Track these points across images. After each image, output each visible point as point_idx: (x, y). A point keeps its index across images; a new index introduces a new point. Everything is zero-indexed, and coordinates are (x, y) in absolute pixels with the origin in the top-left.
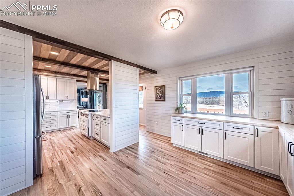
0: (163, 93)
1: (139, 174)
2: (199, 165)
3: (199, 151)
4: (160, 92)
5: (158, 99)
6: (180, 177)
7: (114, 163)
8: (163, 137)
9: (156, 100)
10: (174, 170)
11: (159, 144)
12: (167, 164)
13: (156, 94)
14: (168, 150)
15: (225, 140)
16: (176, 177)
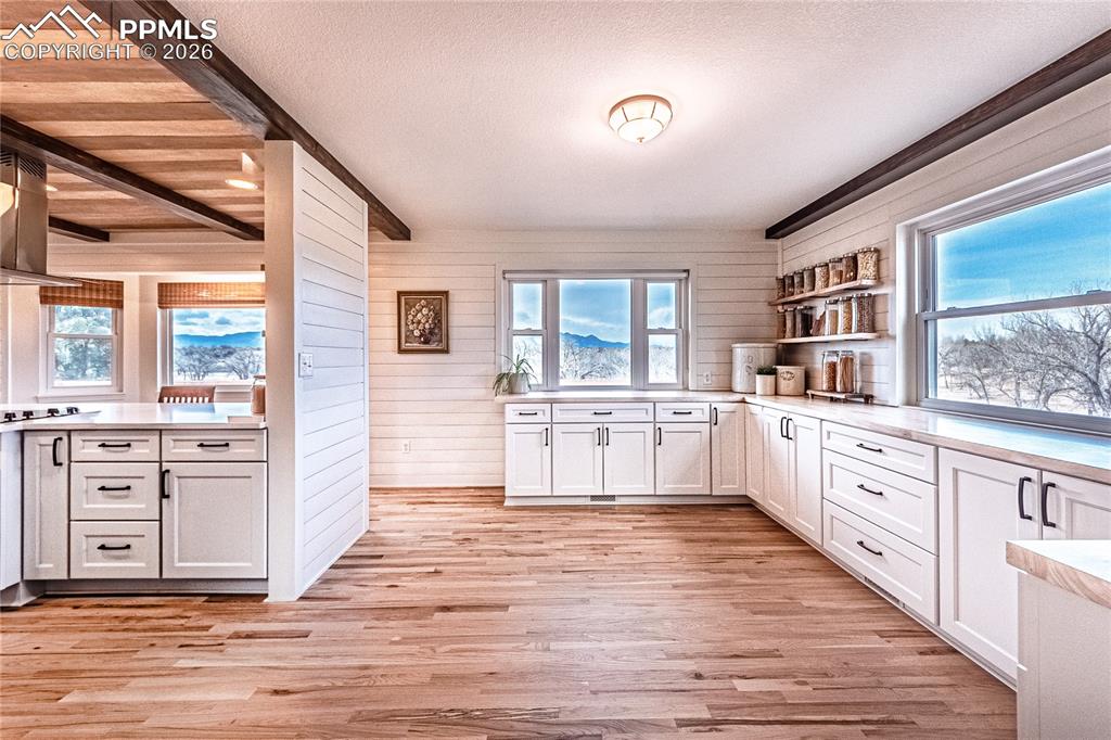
0: (440, 321)
1: (508, 606)
2: (619, 526)
3: (592, 496)
4: (423, 315)
5: (416, 345)
6: (610, 565)
7: (362, 625)
8: (444, 493)
9: (403, 347)
10: (584, 558)
11: (460, 515)
12: (547, 552)
13: (403, 323)
14: (509, 520)
15: (658, 447)
16: (603, 568)
